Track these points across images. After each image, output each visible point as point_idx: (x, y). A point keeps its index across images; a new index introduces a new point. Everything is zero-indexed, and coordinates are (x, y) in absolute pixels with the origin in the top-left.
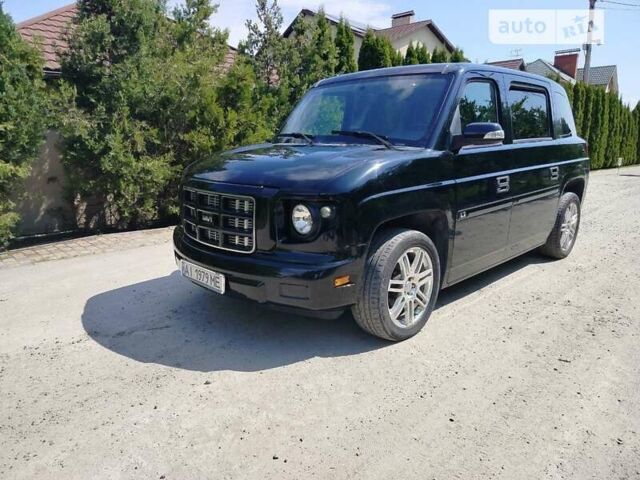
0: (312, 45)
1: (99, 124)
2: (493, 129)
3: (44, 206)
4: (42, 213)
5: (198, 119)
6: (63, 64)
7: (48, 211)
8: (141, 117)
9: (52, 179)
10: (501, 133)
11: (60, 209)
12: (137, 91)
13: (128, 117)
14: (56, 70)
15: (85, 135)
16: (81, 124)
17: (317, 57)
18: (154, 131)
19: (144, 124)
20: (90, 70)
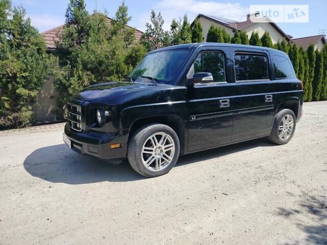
0: (178, 34)
1: (68, 73)
2: (206, 75)
3: (50, 109)
4: (49, 112)
5: (115, 70)
6: (57, 46)
7: (52, 112)
8: (88, 70)
9: (52, 97)
10: (211, 78)
11: (57, 110)
12: (86, 58)
13: (81, 70)
14: (53, 48)
15: (61, 78)
16: (60, 73)
17: (180, 39)
18: (93, 76)
19: (89, 73)
20: (67, 49)
